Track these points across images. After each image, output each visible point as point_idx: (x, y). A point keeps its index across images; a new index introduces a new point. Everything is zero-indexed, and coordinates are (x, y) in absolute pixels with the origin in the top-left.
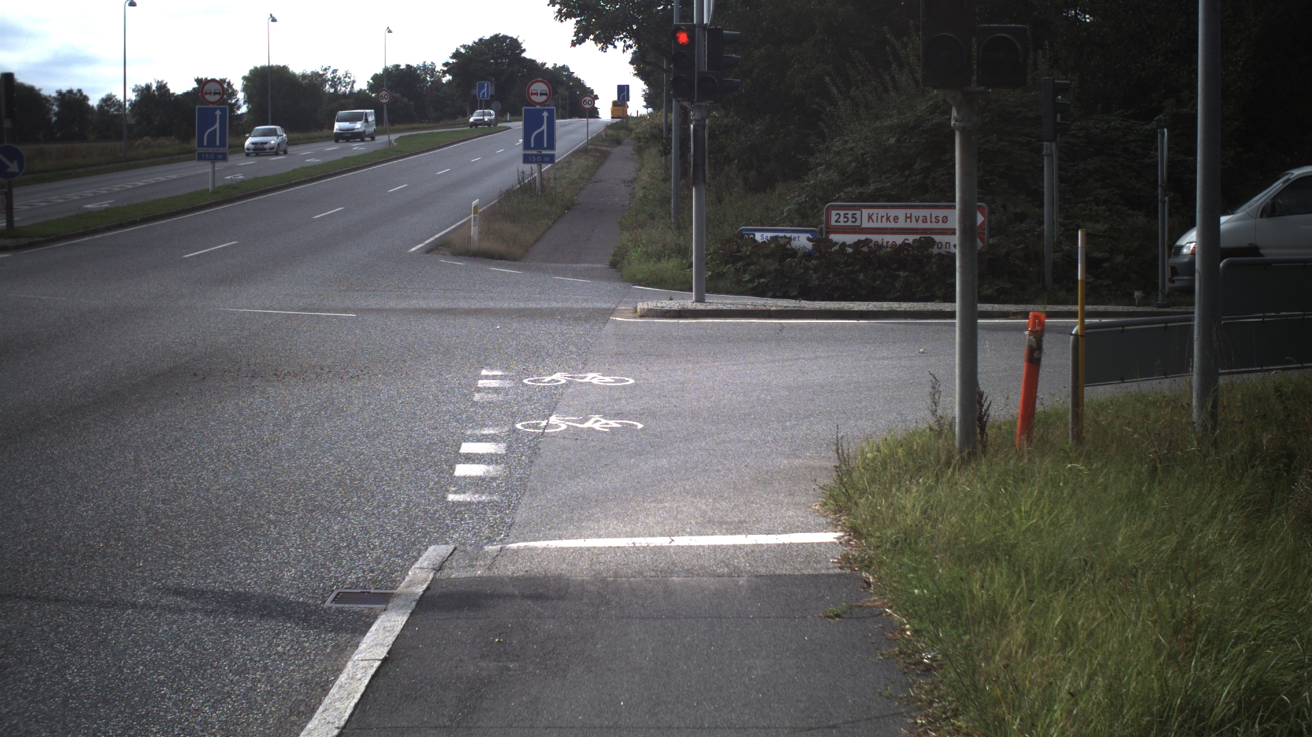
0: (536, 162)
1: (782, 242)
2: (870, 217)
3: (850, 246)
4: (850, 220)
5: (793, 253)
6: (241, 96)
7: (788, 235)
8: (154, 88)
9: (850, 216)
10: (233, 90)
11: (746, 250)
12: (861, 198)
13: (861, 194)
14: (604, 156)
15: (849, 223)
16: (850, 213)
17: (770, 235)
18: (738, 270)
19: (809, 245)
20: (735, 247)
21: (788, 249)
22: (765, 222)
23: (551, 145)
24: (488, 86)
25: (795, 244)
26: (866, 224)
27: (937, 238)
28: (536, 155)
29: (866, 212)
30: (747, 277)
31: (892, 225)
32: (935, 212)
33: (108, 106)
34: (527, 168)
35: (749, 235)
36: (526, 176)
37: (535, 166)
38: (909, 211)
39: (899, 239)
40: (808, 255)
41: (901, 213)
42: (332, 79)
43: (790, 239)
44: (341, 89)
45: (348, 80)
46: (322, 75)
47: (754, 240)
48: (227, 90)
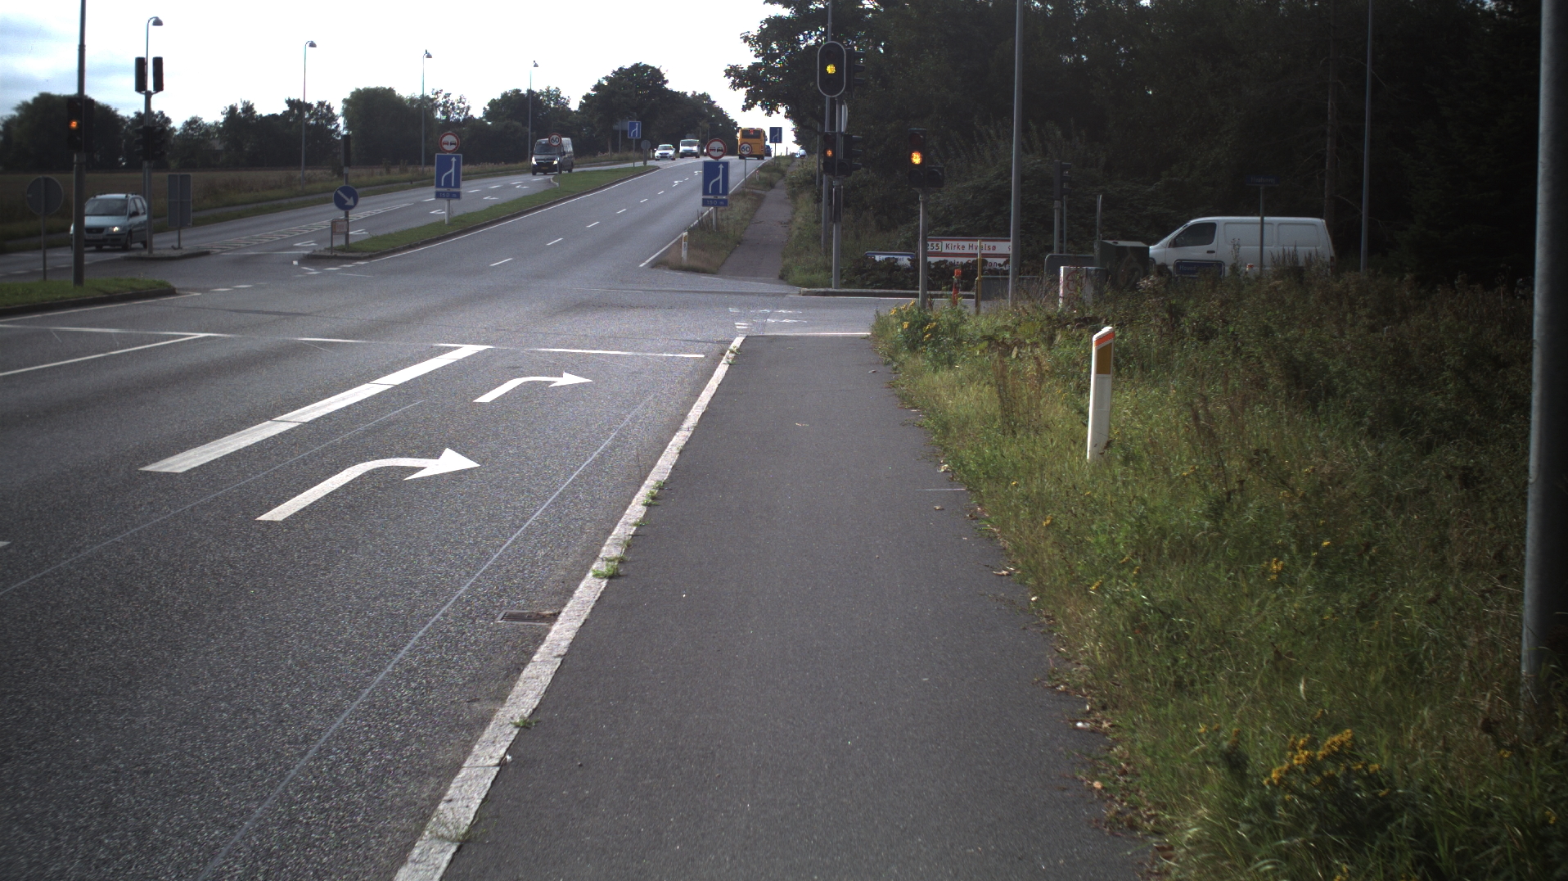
0: (713, 205)
1: (891, 261)
2: (947, 246)
3: (933, 264)
4: (935, 247)
5: (899, 268)
6: (341, 121)
7: (896, 257)
8: (239, 111)
9: (935, 245)
10: (333, 115)
11: (868, 266)
12: (945, 234)
13: (946, 232)
14: (760, 199)
15: (935, 250)
16: (935, 243)
17: (884, 257)
18: (863, 279)
19: (908, 263)
20: (862, 264)
21: (895, 266)
22: (882, 251)
23: (725, 192)
24: (638, 125)
25: (900, 263)
26: (945, 251)
27: (989, 260)
28: (713, 200)
29: (945, 243)
30: (868, 283)
31: (961, 251)
32: (988, 243)
33: (192, 129)
34: (706, 210)
35: (871, 257)
36: (705, 217)
37: (712, 209)
38: (971, 243)
39: (964, 260)
40: (908, 270)
41: (966, 244)
42: (445, 105)
43: (897, 259)
44: (454, 116)
45: (461, 106)
46: (432, 100)
47: (874, 260)
48: (327, 115)
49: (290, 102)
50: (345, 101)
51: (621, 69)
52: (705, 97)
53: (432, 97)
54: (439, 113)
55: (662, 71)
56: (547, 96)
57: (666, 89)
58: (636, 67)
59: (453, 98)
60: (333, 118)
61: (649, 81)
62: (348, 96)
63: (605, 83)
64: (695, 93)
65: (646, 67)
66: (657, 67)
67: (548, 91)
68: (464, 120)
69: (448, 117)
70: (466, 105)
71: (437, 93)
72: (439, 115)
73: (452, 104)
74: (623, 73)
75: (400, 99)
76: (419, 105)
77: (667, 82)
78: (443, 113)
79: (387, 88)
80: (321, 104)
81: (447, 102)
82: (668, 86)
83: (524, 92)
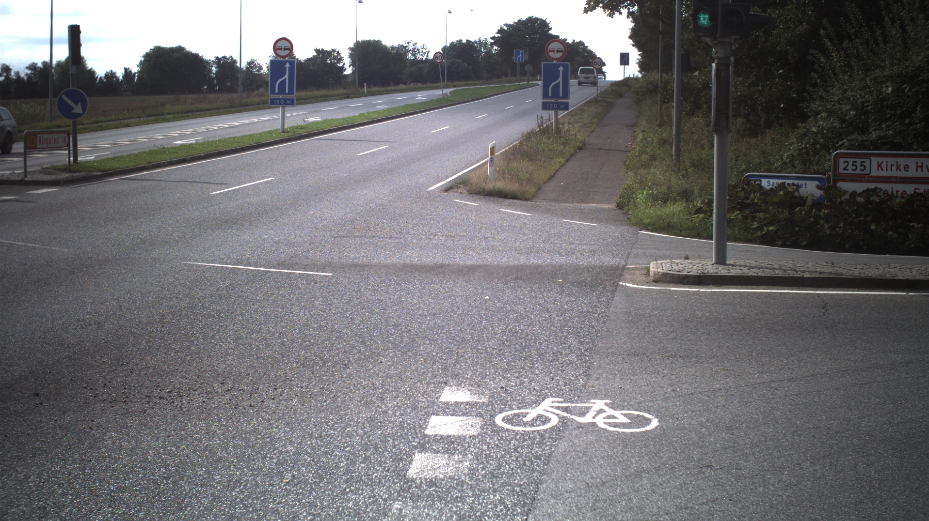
0: (553, 109)
1: (790, 189)
2: (879, 166)
3: (860, 195)
4: (859, 167)
5: (802, 201)
7: (796, 182)
9: (858, 164)
10: (341, 57)
11: (753, 197)
14: (609, 106)
15: (858, 172)
16: (859, 161)
17: (776, 181)
18: (745, 218)
19: (818, 193)
20: (742, 194)
21: (795, 197)
22: (770, 170)
23: (566, 95)
24: (522, 53)
25: (803, 191)
26: (875, 172)
28: (553, 103)
29: (875, 161)
30: (755, 224)
31: (903, 174)
33: (252, 68)
34: (545, 114)
35: (755, 181)
36: (544, 121)
37: (552, 113)
39: (910, 189)
40: (818, 204)
41: (912, 162)
42: (413, 51)
43: (798, 186)
44: (419, 57)
45: (424, 51)
46: (405, 47)
47: (761, 187)
48: (337, 57)
49: (317, 51)
50: (350, 49)
51: (519, 21)
52: (581, 43)
53: (405, 45)
54: (410, 55)
55: (548, 21)
56: (479, 44)
57: (551, 35)
58: (530, 19)
59: (419, 46)
60: (341, 59)
61: (539, 28)
62: (352, 46)
63: (505, 28)
64: (574, 41)
65: (537, 19)
66: (544, 19)
67: (480, 41)
68: (426, 59)
69: (416, 58)
70: (427, 50)
71: (408, 43)
72: (410, 56)
73: (418, 49)
74: (521, 24)
75: (385, 47)
76: (397, 51)
77: (551, 29)
78: (412, 55)
79: (377, 40)
80: (334, 51)
81: (415, 48)
82: (551, 32)
83: (464, 41)
